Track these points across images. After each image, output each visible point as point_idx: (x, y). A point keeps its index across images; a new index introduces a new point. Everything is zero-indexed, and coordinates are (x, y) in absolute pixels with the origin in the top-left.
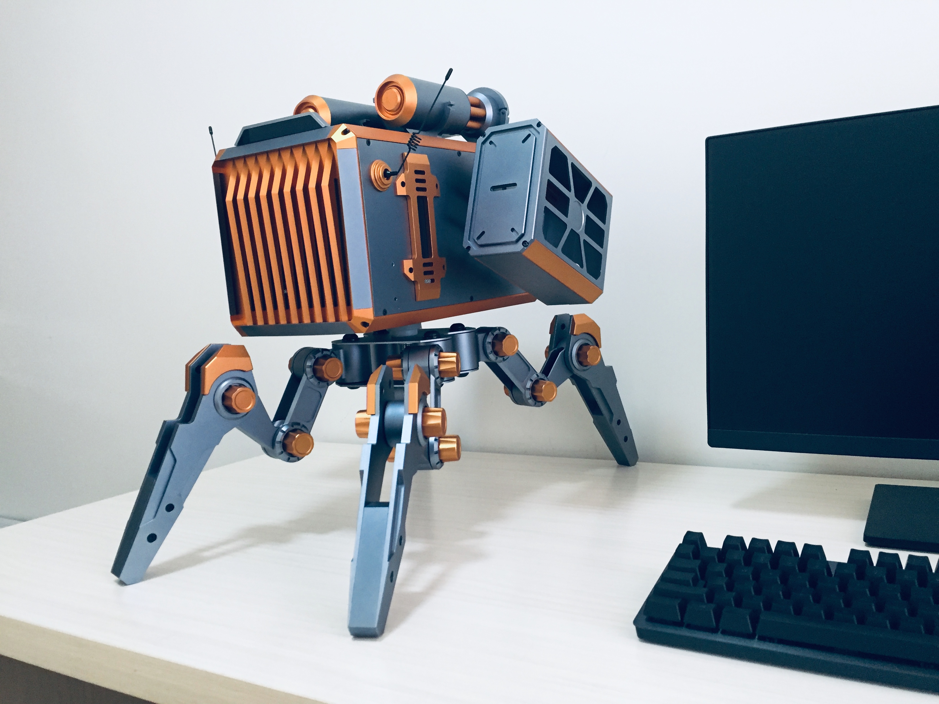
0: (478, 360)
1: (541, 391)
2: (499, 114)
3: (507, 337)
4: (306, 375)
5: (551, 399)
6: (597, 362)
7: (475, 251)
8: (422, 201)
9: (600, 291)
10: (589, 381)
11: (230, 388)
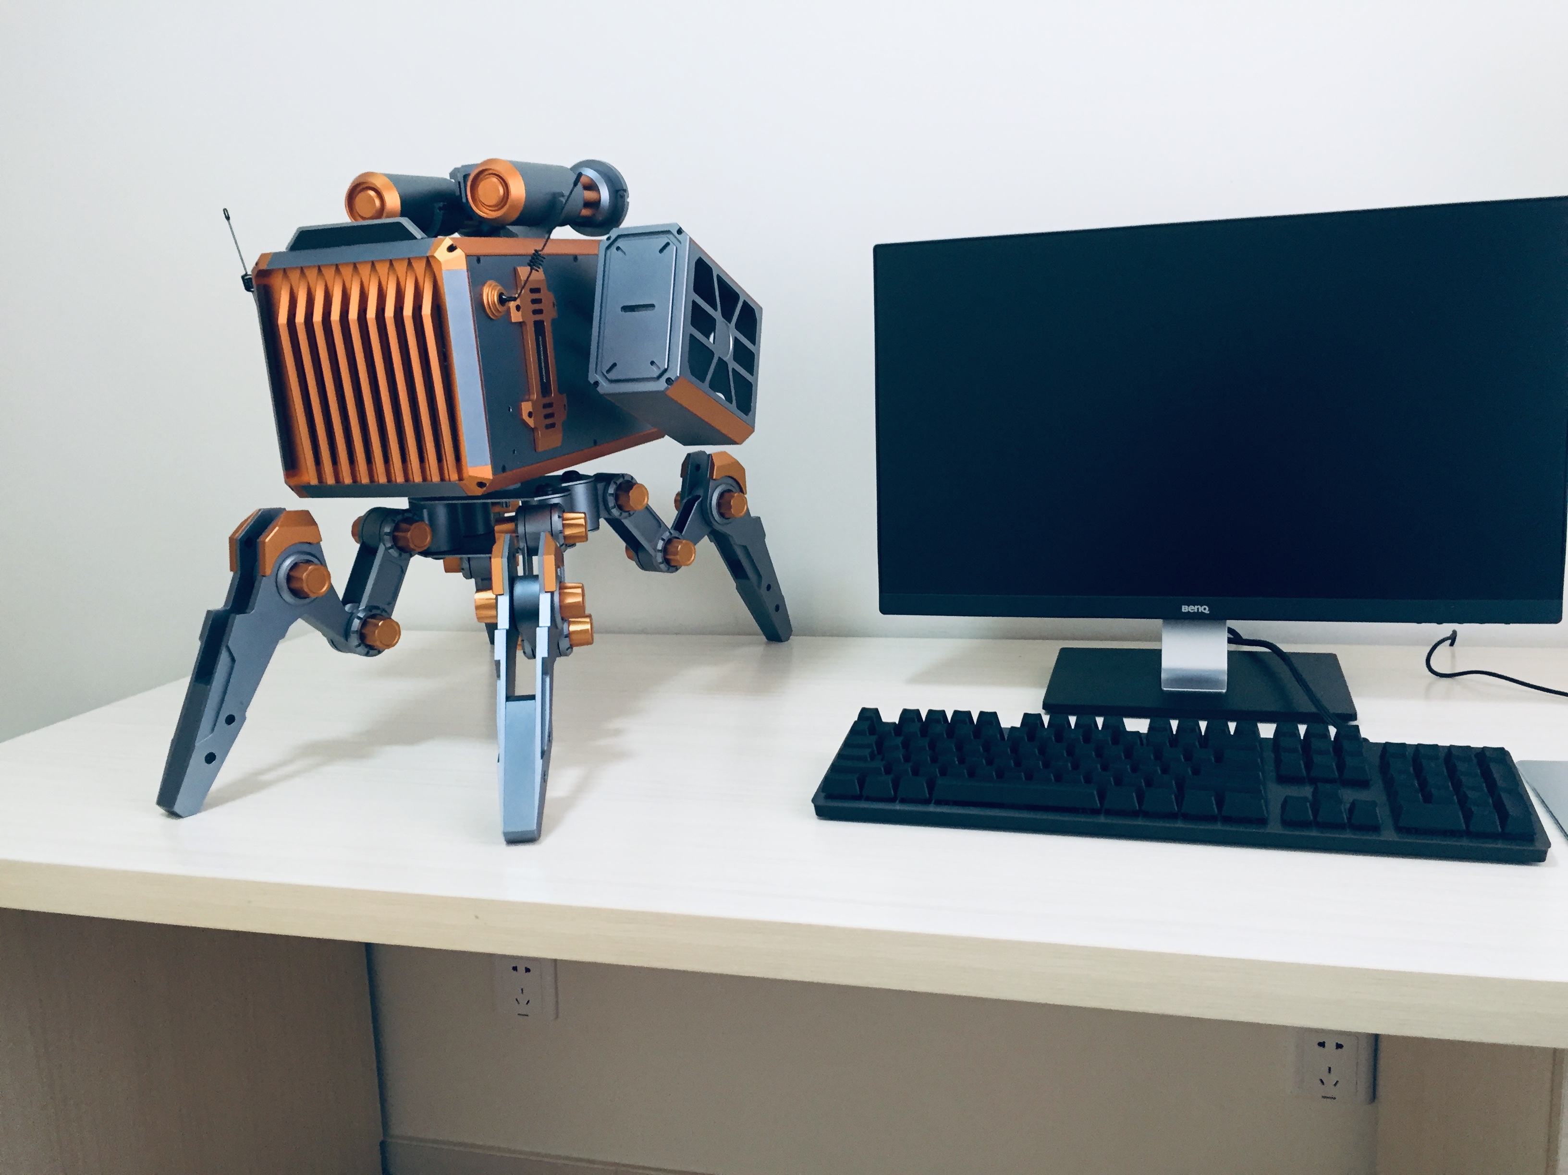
0: (598, 517)
1: (676, 553)
2: (616, 197)
3: (634, 487)
4: (384, 545)
5: (689, 562)
6: (743, 513)
7: (605, 387)
8: (539, 326)
9: (751, 430)
10: (732, 537)
11: (294, 566)
